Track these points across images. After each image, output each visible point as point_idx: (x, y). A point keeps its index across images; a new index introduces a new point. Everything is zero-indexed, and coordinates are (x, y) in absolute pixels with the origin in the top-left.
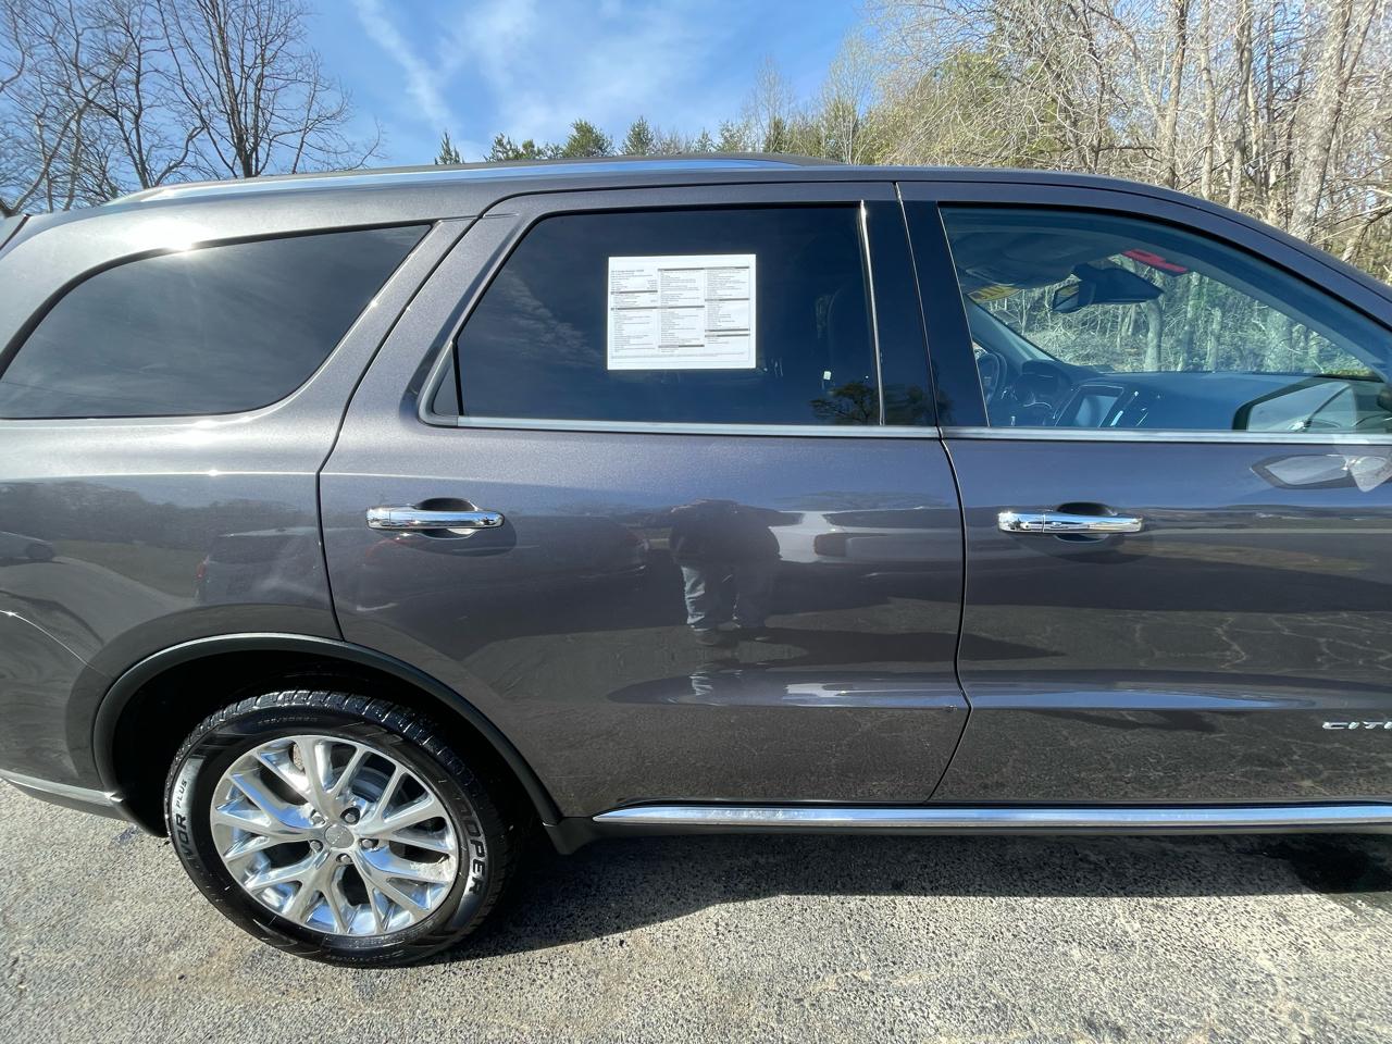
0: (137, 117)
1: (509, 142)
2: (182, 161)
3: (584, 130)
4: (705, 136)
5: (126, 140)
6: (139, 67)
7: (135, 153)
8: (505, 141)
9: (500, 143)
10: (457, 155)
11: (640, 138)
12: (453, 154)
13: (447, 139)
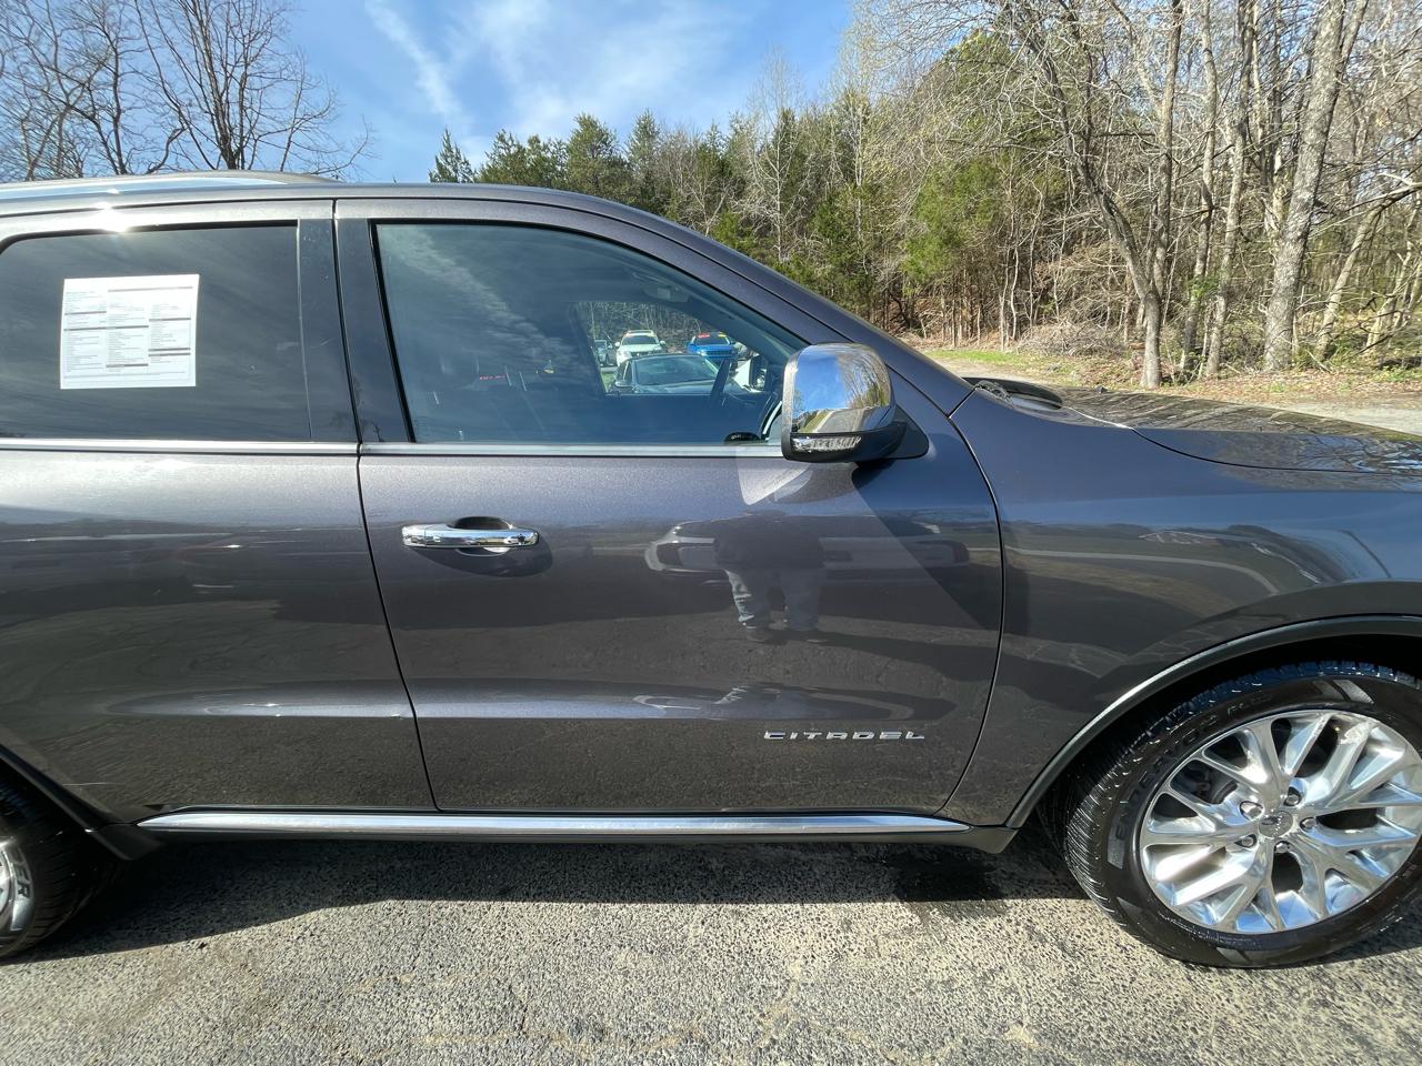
0: (116, 120)
1: (511, 138)
2: (163, 164)
3: (588, 124)
4: (714, 128)
5: (105, 143)
6: (116, 69)
7: (114, 155)
8: (507, 137)
9: (501, 139)
10: (458, 152)
11: (646, 131)
12: (454, 151)
13: (448, 136)
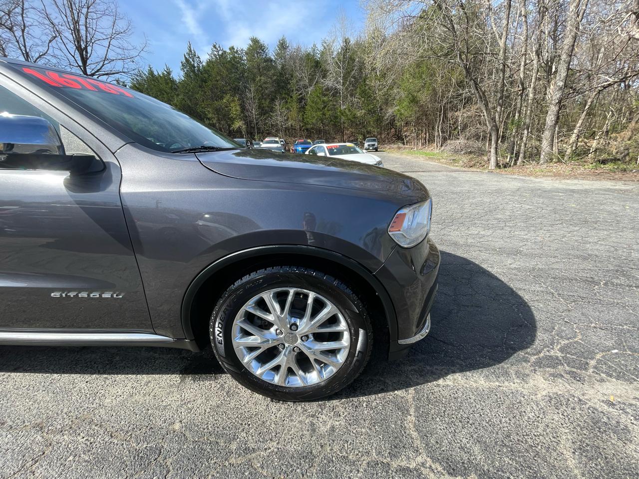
0: (23, 31)
1: (219, 47)
2: (46, 53)
3: (255, 41)
4: (314, 45)
5: (18, 42)
6: (23, 7)
7: (23, 48)
8: (217, 46)
9: (215, 46)
10: (195, 52)
11: (283, 46)
12: (193, 52)
13: (190, 45)
